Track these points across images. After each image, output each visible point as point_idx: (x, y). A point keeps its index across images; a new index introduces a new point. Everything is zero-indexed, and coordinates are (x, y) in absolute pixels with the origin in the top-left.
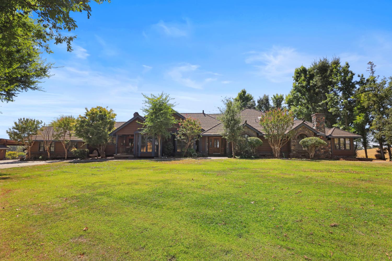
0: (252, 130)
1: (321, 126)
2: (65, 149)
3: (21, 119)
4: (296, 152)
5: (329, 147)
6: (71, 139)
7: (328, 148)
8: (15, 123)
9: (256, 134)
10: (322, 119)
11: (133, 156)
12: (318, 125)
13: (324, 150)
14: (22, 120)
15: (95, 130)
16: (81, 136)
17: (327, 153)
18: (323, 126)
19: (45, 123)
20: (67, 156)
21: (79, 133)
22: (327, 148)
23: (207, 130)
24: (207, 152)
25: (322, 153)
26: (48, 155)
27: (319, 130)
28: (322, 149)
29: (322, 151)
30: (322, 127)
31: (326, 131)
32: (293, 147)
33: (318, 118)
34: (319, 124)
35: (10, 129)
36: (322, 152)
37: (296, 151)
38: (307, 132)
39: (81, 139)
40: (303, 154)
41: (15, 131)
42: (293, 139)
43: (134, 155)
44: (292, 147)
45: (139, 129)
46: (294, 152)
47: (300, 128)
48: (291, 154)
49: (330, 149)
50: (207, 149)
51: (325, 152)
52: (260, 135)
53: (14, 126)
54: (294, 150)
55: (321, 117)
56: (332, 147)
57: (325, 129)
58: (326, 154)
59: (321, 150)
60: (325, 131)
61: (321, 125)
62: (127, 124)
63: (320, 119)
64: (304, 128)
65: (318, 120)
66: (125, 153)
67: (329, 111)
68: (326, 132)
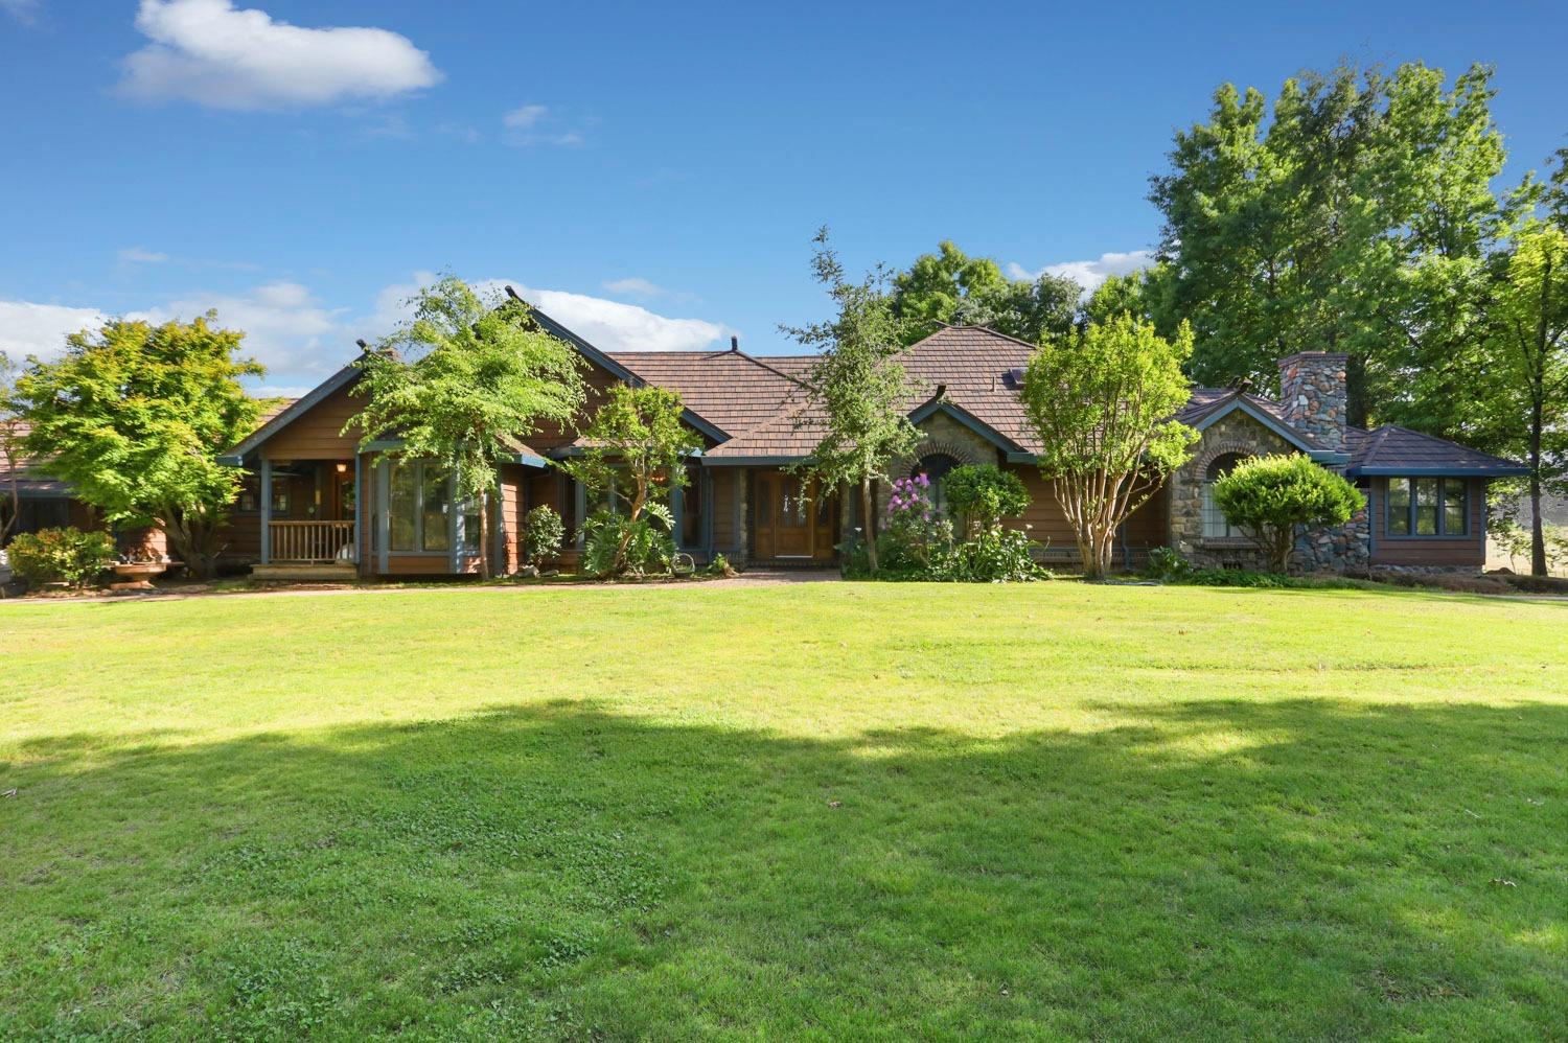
0: (975, 434)
1: (1323, 416)
4: (1190, 545)
5: (1359, 524)
9: (996, 457)
10: (1335, 379)
11: (351, 571)
12: (1307, 414)
17: (1349, 553)
18: (1334, 415)
23: (741, 437)
24: (745, 552)
25: (1324, 549)
27: (1311, 435)
30: (1329, 423)
32: (1184, 519)
33: (1311, 373)
34: (1315, 404)
37: (1195, 540)
38: (1254, 443)
40: (1232, 559)
42: (1184, 482)
44: (1177, 518)
46: (1185, 548)
47: (1224, 423)
49: (1362, 532)
50: (744, 536)
51: (1337, 548)
52: (1012, 457)
54: (1182, 537)
55: (1327, 371)
56: (1373, 522)
58: (1344, 557)
61: (1325, 412)
63: (1324, 378)
64: (1240, 423)
65: (1313, 387)
66: (310, 557)
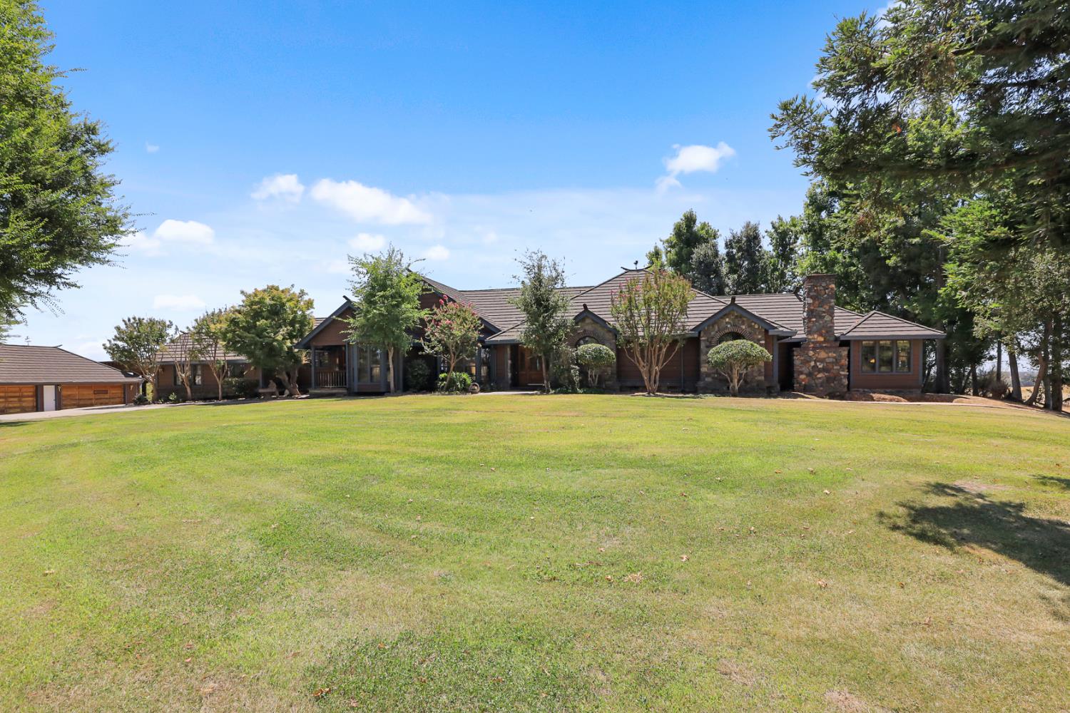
1: (821, 309)
2: (218, 380)
3: (129, 320)
4: (713, 378)
5: (841, 366)
6: (227, 358)
7: (838, 367)
8: (118, 328)
10: (827, 289)
11: (344, 391)
12: (812, 308)
13: (826, 374)
14: (132, 321)
15: (258, 339)
16: (240, 351)
17: (835, 382)
18: (830, 309)
19: (177, 326)
20: (223, 393)
21: (232, 345)
22: (835, 367)
23: (505, 329)
24: (510, 382)
25: (820, 381)
26: (187, 392)
27: (814, 319)
28: (820, 371)
29: (819, 376)
30: (824, 312)
31: (835, 321)
32: (707, 365)
33: (814, 286)
34: (817, 302)
35: (110, 341)
36: (820, 378)
37: (713, 375)
38: (744, 327)
39: (243, 358)
41: (120, 344)
42: (707, 347)
43: (348, 389)
44: (702, 365)
45: (343, 332)
46: (708, 379)
47: (727, 317)
48: (701, 384)
49: (843, 371)
50: (510, 375)
51: (828, 380)
53: (116, 333)
54: (708, 375)
55: (824, 284)
56: (851, 365)
57: (833, 317)
58: (832, 385)
59: (816, 373)
60: (833, 323)
61: (822, 307)
62: (327, 323)
63: (822, 288)
64: (737, 317)
65: (815, 294)
66: (330, 385)
67: (887, 261)
68: (836, 325)
